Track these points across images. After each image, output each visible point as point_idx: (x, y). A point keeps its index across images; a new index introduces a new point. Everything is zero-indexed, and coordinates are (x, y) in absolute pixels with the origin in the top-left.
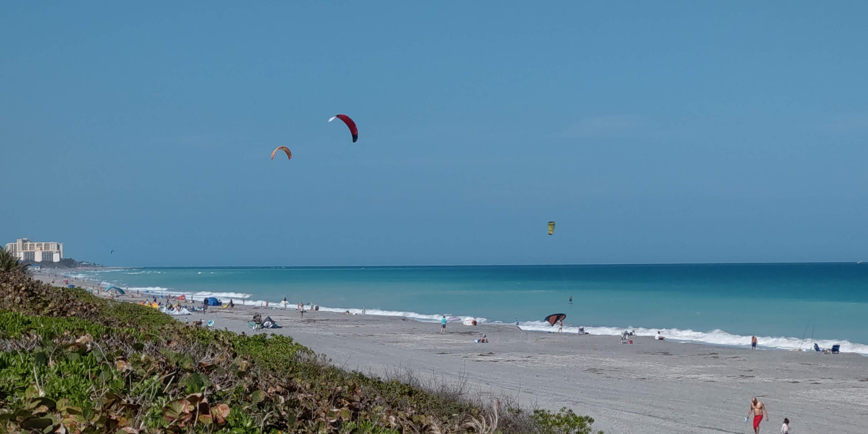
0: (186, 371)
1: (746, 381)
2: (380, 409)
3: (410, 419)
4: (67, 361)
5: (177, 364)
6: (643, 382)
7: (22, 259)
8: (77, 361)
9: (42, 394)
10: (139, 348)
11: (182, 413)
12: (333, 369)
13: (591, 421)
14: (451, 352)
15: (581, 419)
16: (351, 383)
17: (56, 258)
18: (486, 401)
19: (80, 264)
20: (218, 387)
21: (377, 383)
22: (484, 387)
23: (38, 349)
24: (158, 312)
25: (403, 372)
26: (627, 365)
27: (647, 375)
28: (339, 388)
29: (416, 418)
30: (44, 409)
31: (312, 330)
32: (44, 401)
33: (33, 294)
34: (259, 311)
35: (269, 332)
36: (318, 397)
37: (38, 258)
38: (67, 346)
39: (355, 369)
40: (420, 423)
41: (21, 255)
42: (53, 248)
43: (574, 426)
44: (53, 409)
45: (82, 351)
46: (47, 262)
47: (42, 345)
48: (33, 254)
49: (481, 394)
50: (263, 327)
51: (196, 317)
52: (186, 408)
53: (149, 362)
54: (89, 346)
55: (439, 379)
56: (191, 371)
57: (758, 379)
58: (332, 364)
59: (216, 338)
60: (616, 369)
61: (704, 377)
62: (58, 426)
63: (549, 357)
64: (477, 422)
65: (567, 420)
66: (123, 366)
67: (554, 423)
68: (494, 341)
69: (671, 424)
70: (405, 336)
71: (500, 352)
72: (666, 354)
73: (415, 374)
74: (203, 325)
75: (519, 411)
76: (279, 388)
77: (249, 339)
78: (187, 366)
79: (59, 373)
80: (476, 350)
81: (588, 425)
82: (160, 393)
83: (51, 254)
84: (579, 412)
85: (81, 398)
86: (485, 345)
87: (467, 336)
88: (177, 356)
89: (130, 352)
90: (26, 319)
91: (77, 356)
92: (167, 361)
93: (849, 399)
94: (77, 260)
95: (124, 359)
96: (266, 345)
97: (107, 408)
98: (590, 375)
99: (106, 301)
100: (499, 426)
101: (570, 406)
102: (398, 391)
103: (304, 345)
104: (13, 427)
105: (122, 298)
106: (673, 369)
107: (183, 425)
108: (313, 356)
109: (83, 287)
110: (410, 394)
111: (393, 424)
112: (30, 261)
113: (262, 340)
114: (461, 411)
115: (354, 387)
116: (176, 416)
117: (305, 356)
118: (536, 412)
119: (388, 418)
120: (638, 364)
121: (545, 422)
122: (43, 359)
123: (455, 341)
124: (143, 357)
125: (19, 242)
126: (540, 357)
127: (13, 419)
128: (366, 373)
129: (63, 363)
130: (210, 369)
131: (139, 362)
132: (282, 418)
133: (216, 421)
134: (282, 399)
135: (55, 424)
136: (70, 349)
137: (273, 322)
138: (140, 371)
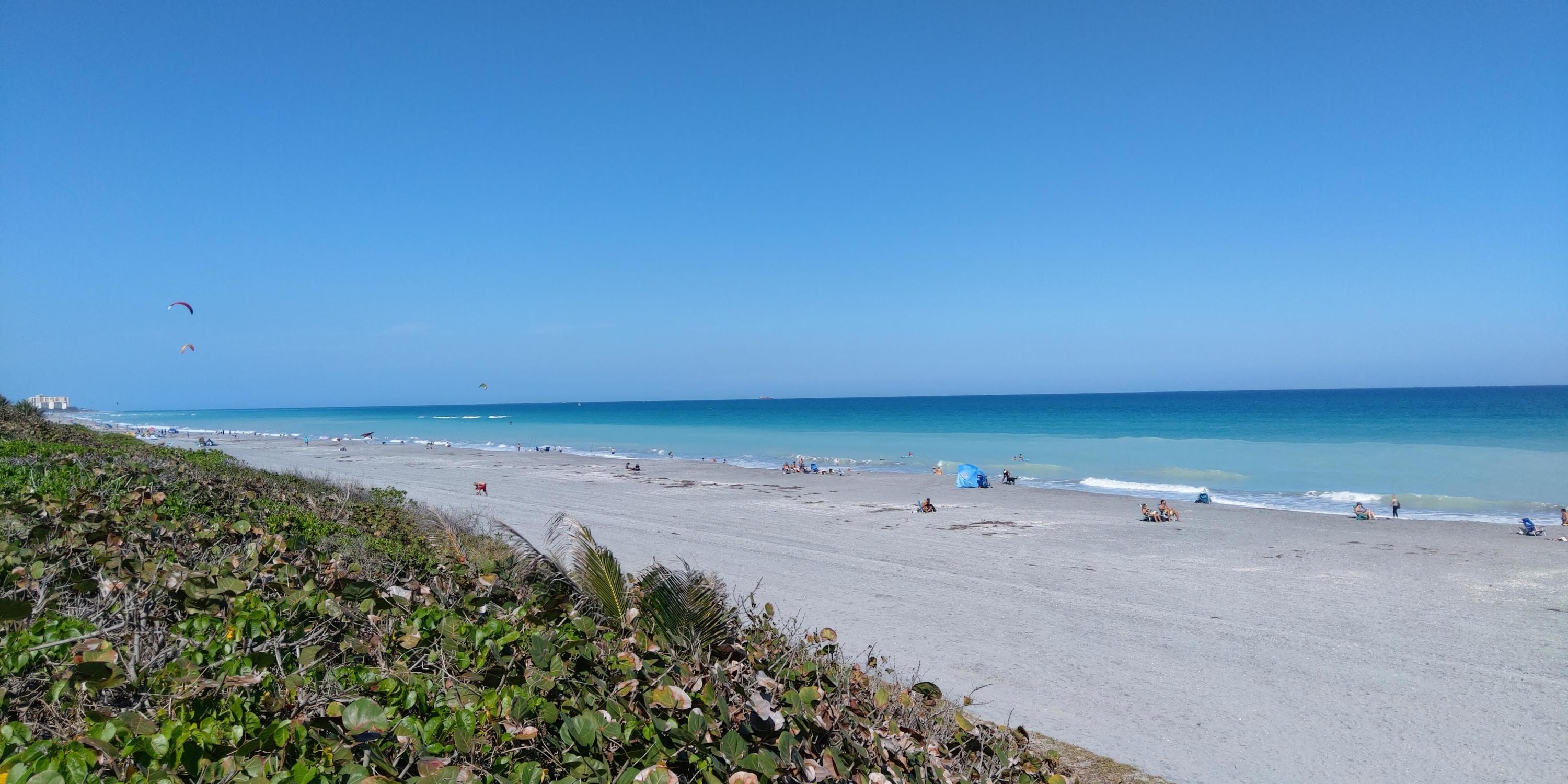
0: (142, 473)
1: (497, 468)
2: (276, 492)
3: (294, 496)
4: (58, 470)
5: (137, 469)
6: (438, 470)
7: (40, 407)
8: (66, 470)
9: (32, 491)
10: (110, 460)
11: (133, 500)
12: (247, 468)
13: (405, 493)
14: (324, 456)
15: (400, 492)
16: (257, 476)
17: (64, 407)
18: (342, 484)
19: (81, 410)
20: (165, 482)
21: (276, 476)
22: (342, 476)
23: (38, 463)
24: (134, 438)
25: (293, 469)
26: (429, 461)
27: (440, 467)
28: (250, 480)
29: (297, 496)
30: (34, 501)
31: (238, 446)
32: (35, 496)
33: (45, 429)
34: (203, 436)
35: (207, 449)
36: (236, 485)
37: (51, 406)
38: (59, 461)
39: (262, 468)
40: (300, 498)
41: (39, 405)
42: (62, 399)
43: (395, 496)
44: (40, 500)
45: (70, 463)
46: (58, 409)
47: (41, 461)
48: (47, 404)
49: (339, 480)
50: (205, 445)
51: (161, 441)
52: (136, 496)
53: (116, 469)
54: (74, 460)
55: (314, 472)
56: (146, 473)
57: (504, 467)
58: (248, 465)
59: (172, 452)
60: (423, 464)
61: (473, 466)
62: (42, 511)
63: (383, 457)
64: (336, 496)
65: (391, 493)
66: (99, 472)
67: (383, 495)
68: (350, 449)
69: (453, 493)
70: (296, 448)
71: (354, 456)
72: (451, 454)
73: (300, 470)
74: (165, 445)
75: (362, 489)
76: (210, 481)
77: (194, 453)
78: (143, 470)
79: (51, 478)
80: (339, 455)
81: (404, 495)
82: (122, 487)
83: (60, 404)
84: (398, 488)
85: (63, 493)
86: (345, 452)
87: (334, 447)
88: (136, 464)
89: (104, 463)
90: (32, 445)
91: (65, 467)
92: (129, 468)
93: (554, 476)
94: (79, 407)
95: (100, 468)
96: (206, 456)
97: (79, 499)
98: (407, 467)
99: (98, 432)
100: (350, 498)
101: (392, 485)
102: (288, 480)
103: (231, 455)
104: (10, 512)
105: (110, 430)
106: (456, 463)
107: (133, 506)
108: (236, 462)
109: (82, 424)
110: (296, 481)
111: (284, 499)
112: (45, 409)
113: (203, 453)
114: (327, 490)
115: (260, 479)
116: (129, 502)
117: (231, 461)
118: (373, 489)
119: (281, 496)
120: (435, 460)
121: (378, 494)
122: (41, 469)
123: (327, 450)
124: (113, 466)
125: (38, 397)
126: (378, 458)
127: (10, 507)
128: (269, 470)
129: (55, 471)
130: (159, 472)
131: (110, 469)
132: (210, 499)
133: (155, 503)
134: (210, 488)
135: (39, 509)
136: (61, 463)
137: (212, 442)
138: (111, 474)
